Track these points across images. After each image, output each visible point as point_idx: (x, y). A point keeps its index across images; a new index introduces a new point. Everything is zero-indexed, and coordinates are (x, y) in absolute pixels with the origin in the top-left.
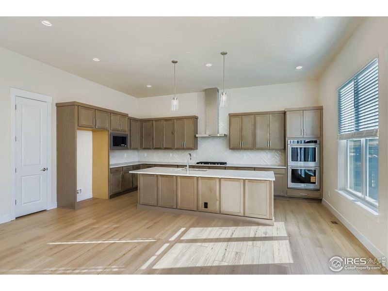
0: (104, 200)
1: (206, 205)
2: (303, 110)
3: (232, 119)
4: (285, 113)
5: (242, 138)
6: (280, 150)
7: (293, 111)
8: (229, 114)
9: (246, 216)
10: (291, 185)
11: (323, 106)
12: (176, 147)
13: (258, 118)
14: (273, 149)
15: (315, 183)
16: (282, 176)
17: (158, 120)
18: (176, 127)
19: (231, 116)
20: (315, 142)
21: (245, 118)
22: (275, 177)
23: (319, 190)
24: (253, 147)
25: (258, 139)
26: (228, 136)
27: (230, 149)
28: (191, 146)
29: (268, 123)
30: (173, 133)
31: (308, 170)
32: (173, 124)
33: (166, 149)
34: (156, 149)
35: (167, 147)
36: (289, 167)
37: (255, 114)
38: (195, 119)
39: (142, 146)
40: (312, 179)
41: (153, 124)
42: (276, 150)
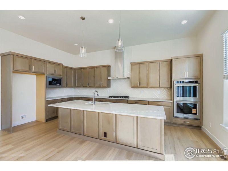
0: (42, 123)
1: (105, 135)
2: (186, 58)
3: (133, 67)
4: (171, 61)
5: (139, 79)
6: (167, 88)
7: (178, 58)
8: (131, 63)
9: (138, 147)
10: (176, 115)
11: (202, 54)
12: (96, 85)
13: (151, 65)
14: (162, 88)
15: (196, 114)
16: (169, 107)
17: (85, 68)
18: (96, 73)
19: (132, 64)
20: (196, 82)
21: (142, 65)
22: (164, 108)
23: (200, 119)
24: (148, 86)
25: (151, 81)
26: (130, 78)
27: (131, 87)
28: (106, 85)
29: (159, 69)
30: (94, 77)
31: (190, 104)
32: (95, 70)
33: (90, 87)
34: (84, 87)
35: (91, 86)
36: (174, 101)
37: (149, 63)
38: (109, 67)
39: (76, 85)
40: (194, 111)
41: (82, 71)
42: (164, 88)
